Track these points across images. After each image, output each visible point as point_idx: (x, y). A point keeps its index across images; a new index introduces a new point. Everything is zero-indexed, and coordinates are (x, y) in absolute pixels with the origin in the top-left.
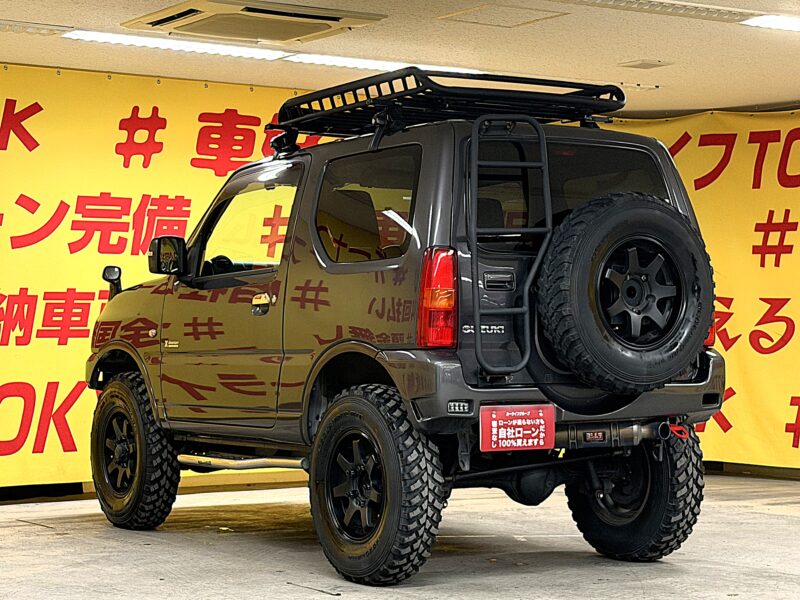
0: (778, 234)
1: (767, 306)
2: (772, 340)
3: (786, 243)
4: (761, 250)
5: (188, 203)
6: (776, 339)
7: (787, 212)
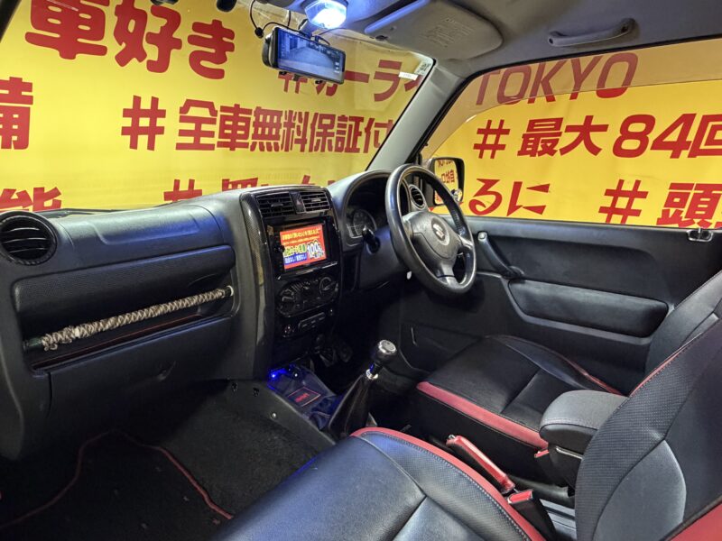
0: (494, 136)
1: (482, 184)
2: (484, 206)
3: (500, 142)
4: (481, 147)
5: (29, 87)
6: (488, 206)
7: (502, 122)
